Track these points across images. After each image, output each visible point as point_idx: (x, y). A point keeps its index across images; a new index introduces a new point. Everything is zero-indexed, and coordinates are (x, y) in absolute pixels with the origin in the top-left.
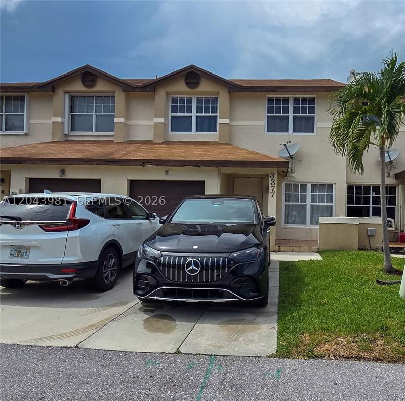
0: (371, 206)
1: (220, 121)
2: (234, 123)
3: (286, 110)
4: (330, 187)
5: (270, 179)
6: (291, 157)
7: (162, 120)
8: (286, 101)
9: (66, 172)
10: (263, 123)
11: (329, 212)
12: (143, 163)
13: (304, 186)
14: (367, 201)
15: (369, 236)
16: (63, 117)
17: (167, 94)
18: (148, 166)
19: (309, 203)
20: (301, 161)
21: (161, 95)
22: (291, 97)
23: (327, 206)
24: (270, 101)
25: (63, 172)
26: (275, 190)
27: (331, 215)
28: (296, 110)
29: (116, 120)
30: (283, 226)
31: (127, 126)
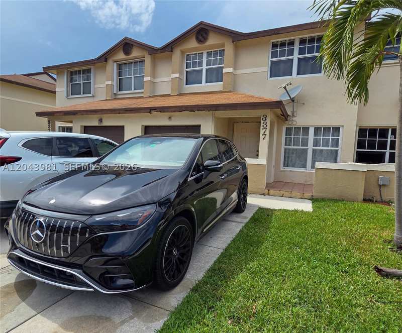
0: (388, 152)
1: (225, 71)
2: (239, 72)
3: (291, 53)
4: (337, 130)
5: (262, 122)
6: (293, 100)
7: (177, 75)
8: (292, 43)
9: (103, 121)
10: (267, 69)
11: (334, 156)
12: (150, 110)
13: (306, 130)
14: (383, 145)
15: (380, 186)
16: (113, 80)
17: (183, 52)
18: (154, 113)
19: (310, 147)
20: (304, 104)
21: (177, 54)
22: (297, 38)
23: (332, 150)
24: (275, 46)
25: (101, 120)
26: (267, 133)
27: (335, 161)
28: (301, 51)
29: (145, 79)
30: (282, 169)
31: (153, 84)
